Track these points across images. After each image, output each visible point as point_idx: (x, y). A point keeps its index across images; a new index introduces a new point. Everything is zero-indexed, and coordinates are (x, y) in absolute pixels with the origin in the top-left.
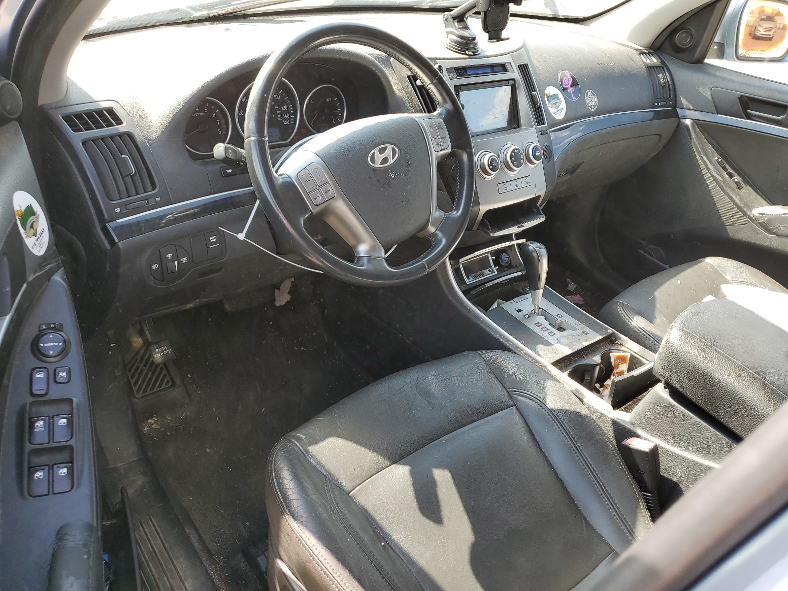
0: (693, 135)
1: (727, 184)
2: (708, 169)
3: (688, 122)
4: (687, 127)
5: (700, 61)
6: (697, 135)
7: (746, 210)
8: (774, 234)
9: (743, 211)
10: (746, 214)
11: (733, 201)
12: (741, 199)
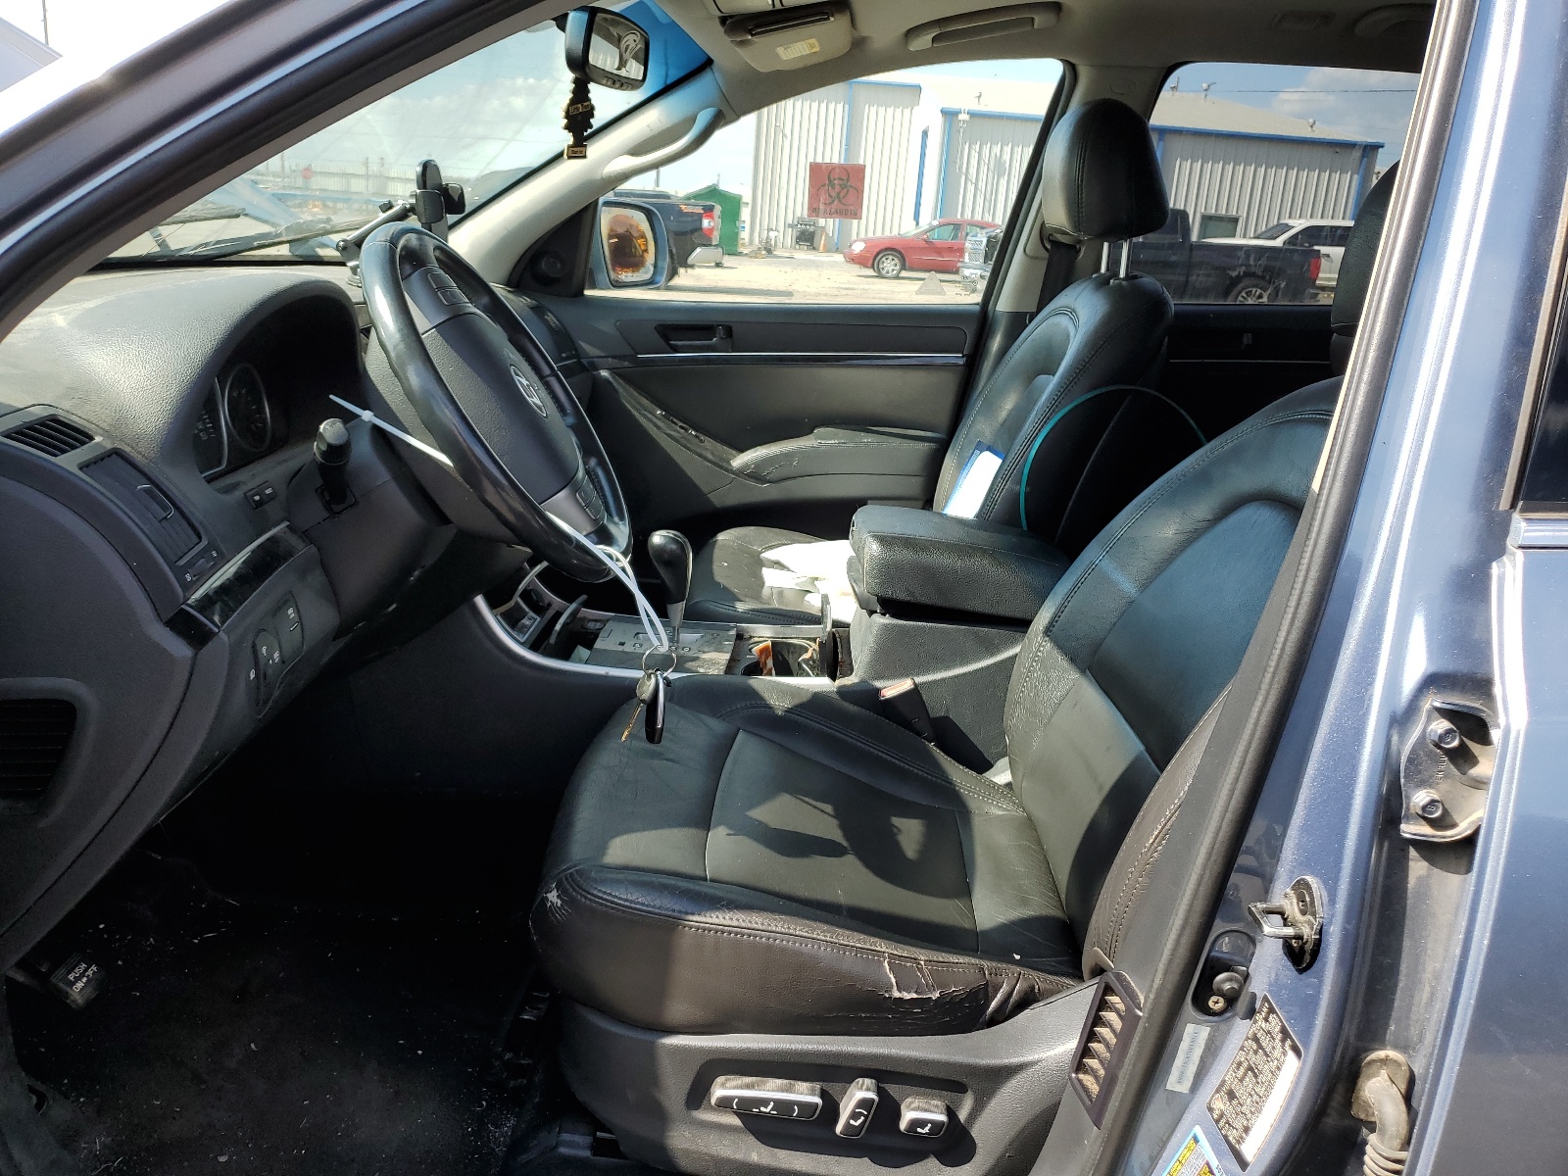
0: (621, 390)
1: (689, 441)
2: (658, 428)
3: (604, 373)
4: (607, 380)
5: (579, 293)
6: (623, 388)
7: (725, 465)
8: (769, 482)
9: (721, 467)
10: (727, 470)
11: (706, 459)
12: (713, 454)
